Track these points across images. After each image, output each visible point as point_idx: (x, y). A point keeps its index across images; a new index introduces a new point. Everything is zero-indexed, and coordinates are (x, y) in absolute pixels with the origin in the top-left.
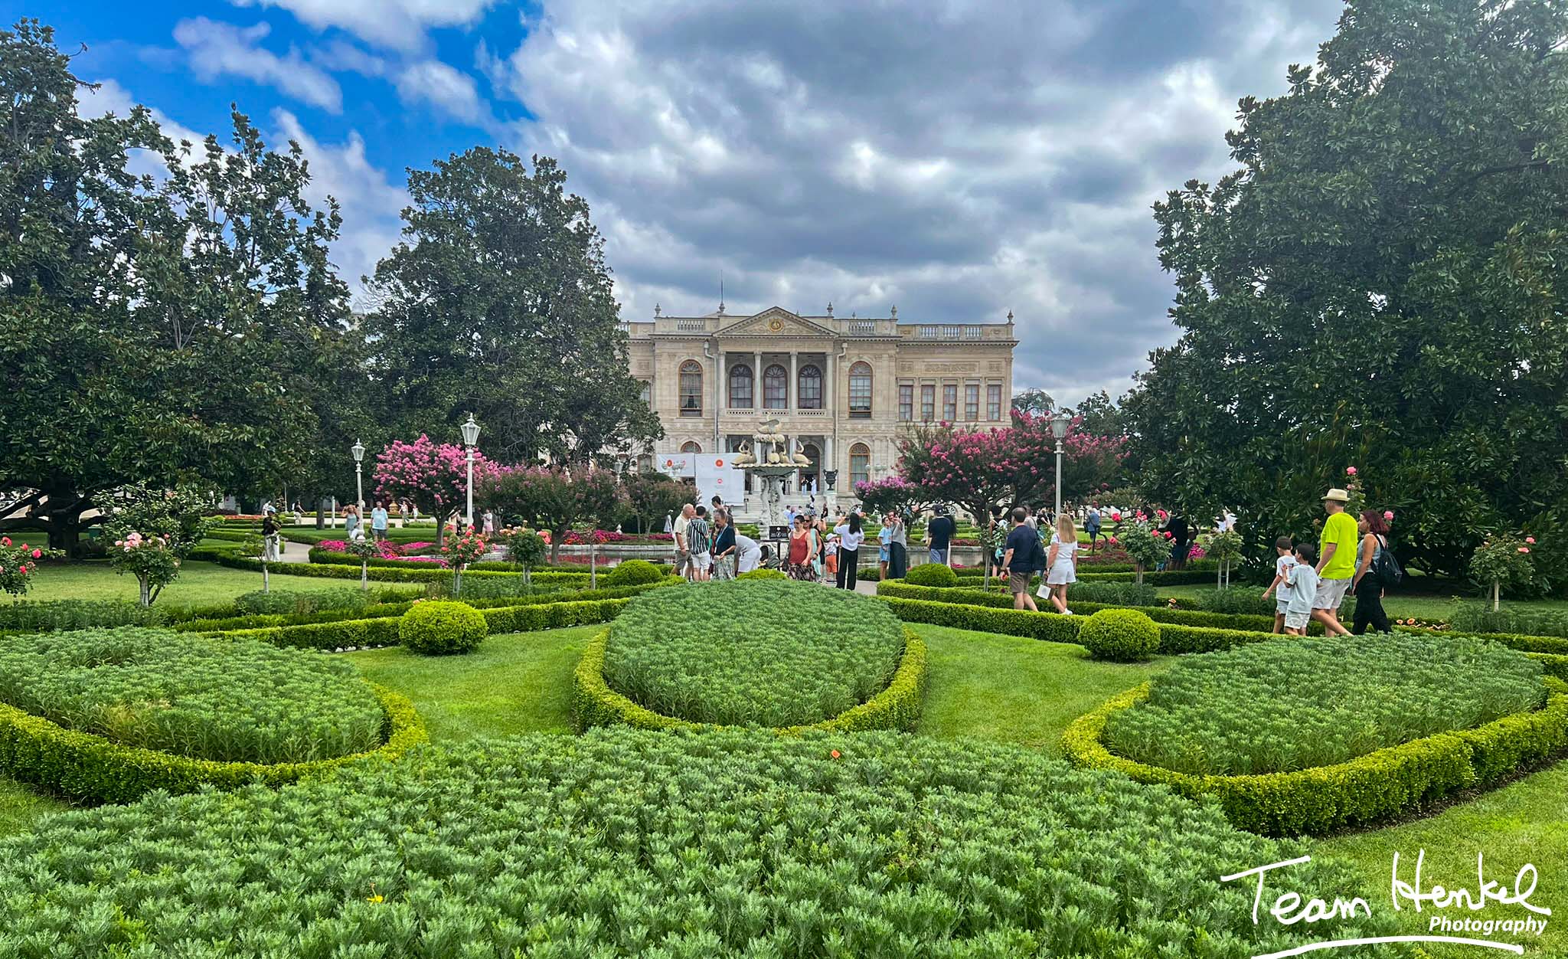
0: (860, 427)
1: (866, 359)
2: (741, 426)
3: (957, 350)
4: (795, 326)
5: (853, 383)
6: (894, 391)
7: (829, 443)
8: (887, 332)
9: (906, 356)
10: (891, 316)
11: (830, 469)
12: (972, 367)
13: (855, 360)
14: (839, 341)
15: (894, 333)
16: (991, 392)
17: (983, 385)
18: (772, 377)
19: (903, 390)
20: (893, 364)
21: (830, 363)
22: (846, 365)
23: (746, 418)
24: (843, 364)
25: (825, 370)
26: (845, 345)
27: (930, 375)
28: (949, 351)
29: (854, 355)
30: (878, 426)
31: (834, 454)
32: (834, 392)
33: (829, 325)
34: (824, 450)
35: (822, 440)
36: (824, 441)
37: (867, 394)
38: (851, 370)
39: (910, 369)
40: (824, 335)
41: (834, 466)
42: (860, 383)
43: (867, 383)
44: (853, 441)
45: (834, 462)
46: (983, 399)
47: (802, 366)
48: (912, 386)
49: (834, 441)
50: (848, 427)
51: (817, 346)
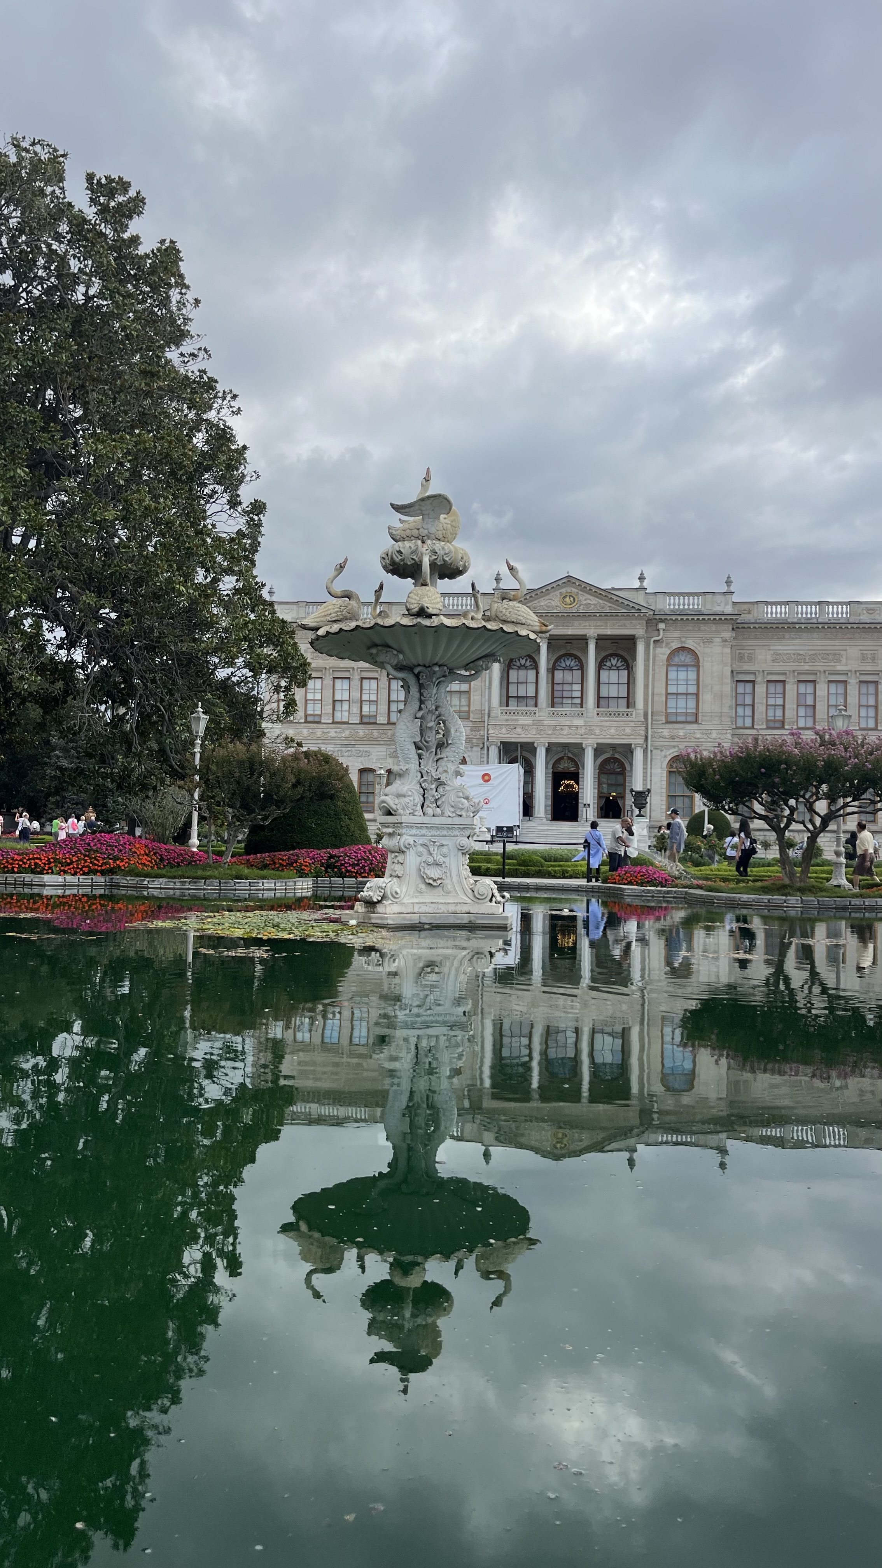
0: (681, 733)
1: (690, 644)
2: (519, 730)
3: (816, 635)
4: (593, 601)
5: (672, 675)
6: (728, 688)
7: (638, 755)
8: (718, 609)
9: (745, 643)
10: (724, 589)
11: (639, 787)
12: (837, 657)
13: (675, 645)
14: (654, 620)
15: (729, 609)
16: (864, 690)
17: (853, 681)
18: (564, 669)
19: (741, 689)
20: (728, 650)
21: (640, 648)
22: (663, 652)
23: (525, 720)
24: (658, 650)
25: (634, 659)
26: (662, 626)
27: (777, 667)
28: (804, 635)
29: (674, 638)
30: (708, 732)
31: (645, 769)
32: (646, 686)
33: (640, 599)
34: (631, 765)
35: (628, 750)
36: (632, 752)
37: (692, 689)
38: (670, 657)
39: (751, 659)
40: (633, 611)
41: (645, 784)
42: (682, 675)
43: (692, 675)
44: (672, 753)
45: (645, 780)
46: (853, 700)
47: (604, 654)
48: (753, 682)
49: (645, 751)
50: (666, 733)
51: (624, 626)
